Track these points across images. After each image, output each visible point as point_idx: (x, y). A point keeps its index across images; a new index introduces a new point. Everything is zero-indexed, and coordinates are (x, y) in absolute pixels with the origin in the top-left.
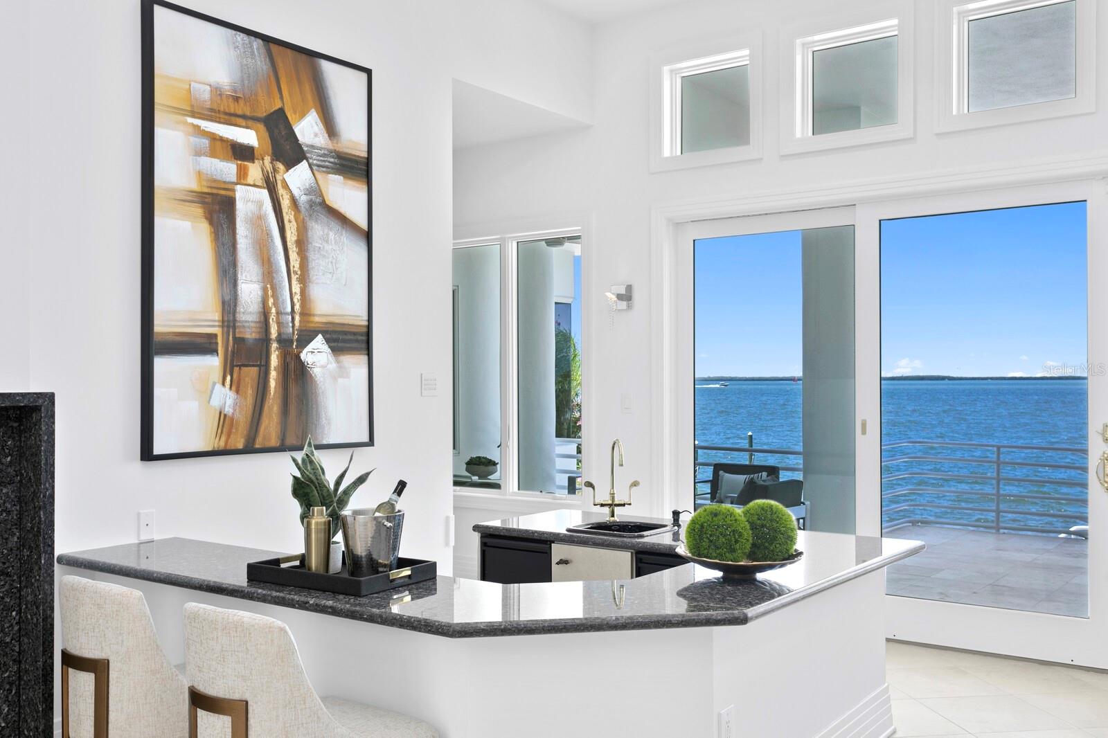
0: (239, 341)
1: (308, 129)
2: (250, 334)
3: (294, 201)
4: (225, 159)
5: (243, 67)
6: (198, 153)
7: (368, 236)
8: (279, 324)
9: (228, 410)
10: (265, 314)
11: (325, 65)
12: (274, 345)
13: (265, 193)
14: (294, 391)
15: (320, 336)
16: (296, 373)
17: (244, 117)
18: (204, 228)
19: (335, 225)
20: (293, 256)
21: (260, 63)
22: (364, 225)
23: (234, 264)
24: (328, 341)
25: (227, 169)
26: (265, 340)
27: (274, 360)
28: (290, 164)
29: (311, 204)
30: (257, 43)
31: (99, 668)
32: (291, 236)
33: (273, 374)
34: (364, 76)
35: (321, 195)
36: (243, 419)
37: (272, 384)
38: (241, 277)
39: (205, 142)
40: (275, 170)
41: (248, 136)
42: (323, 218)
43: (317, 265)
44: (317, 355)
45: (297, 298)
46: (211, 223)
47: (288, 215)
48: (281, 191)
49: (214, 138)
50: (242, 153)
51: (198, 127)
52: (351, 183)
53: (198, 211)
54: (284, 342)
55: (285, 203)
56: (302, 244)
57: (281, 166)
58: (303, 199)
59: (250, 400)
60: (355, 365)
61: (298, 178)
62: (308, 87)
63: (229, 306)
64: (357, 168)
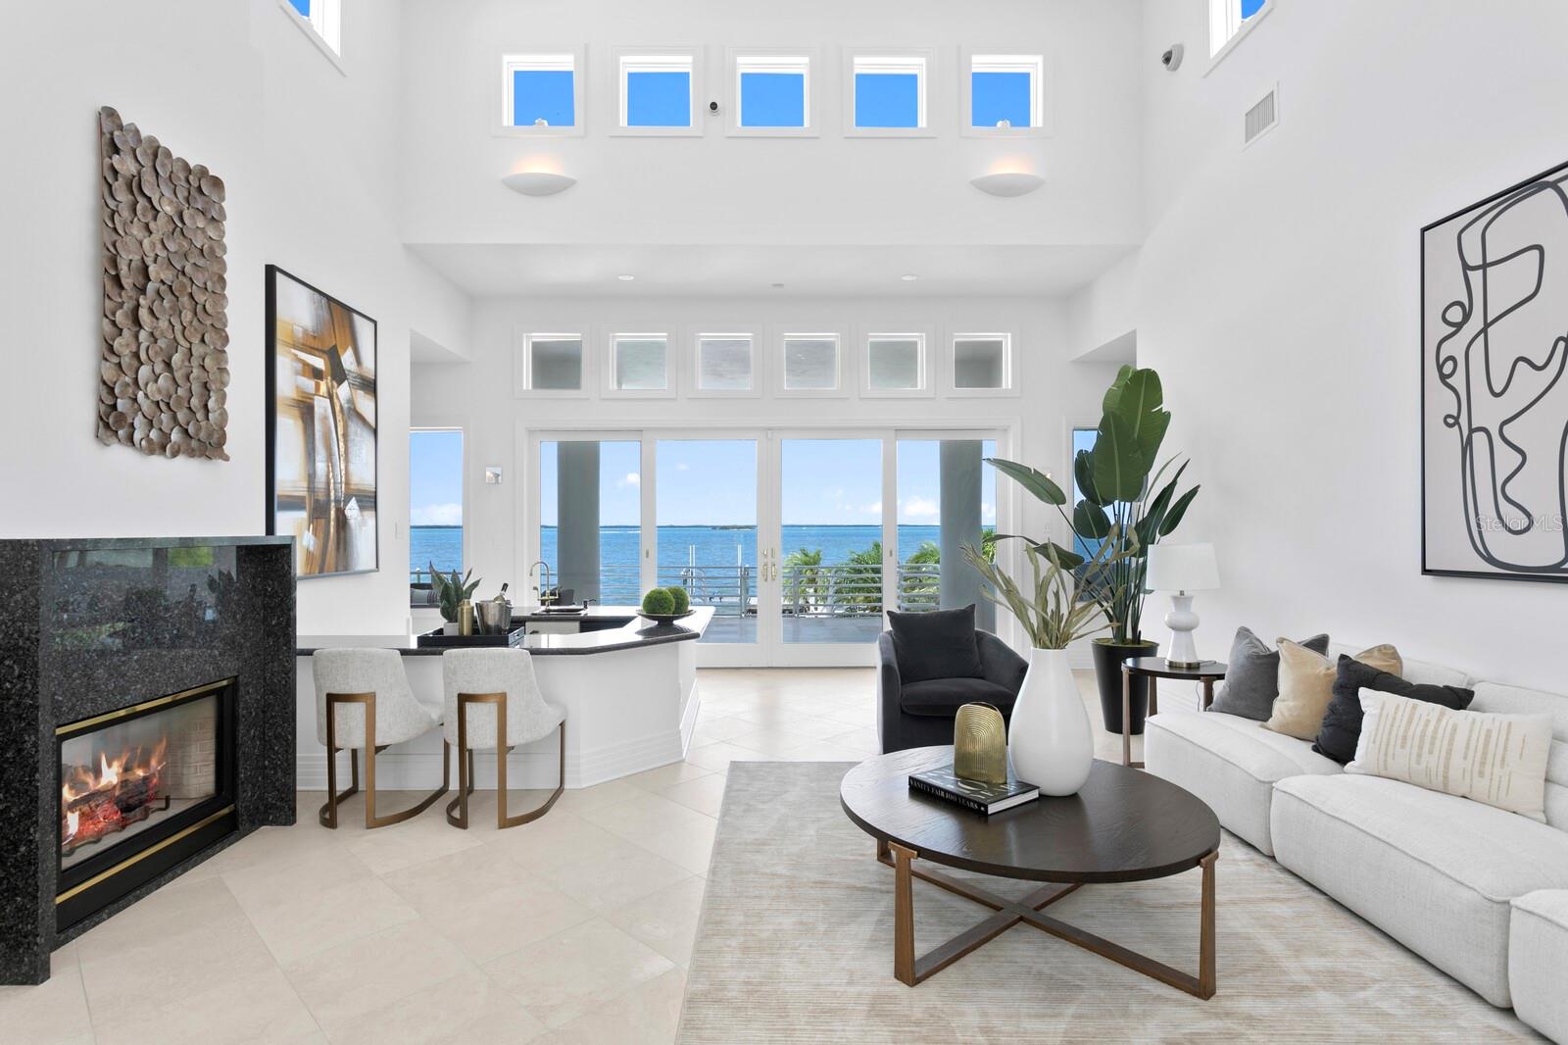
0: (317, 501)
1: (347, 359)
2: (322, 497)
3: (341, 407)
4: (309, 378)
5: (318, 316)
6: (297, 373)
7: (375, 432)
8: (335, 490)
9: (311, 548)
10: (328, 483)
11: (356, 317)
12: (333, 504)
13: (328, 400)
14: (342, 534)
15: (354, 498)
16: (342, 522)
17: (317, 350)
18: (300, 423)
19: (360, 424)
20: (341, 444)
21: (326, 314)
22: (373, 424)
23: (314, 449)
24: (358, 501)
25: (309, 384)
26: (329, 501)
27: (333, 513)
28: (340, 383)
29: (349, 409)
30: (324, 300)
31: (369, 699)
32: (340, 432)
33: (332, 523)
34: (373, 325)
35: (353, 403)
36: (318, 553)
37: (332, 530)
38: (317, 458)
39: (300, 366)
40: (333, 387)
41: (319, 363)
42: (355, 419)
43: (353, 450)
44: (352, 510)
45: (343, 472)
46: (303, 421)
47: (339, 418)
48: (336, 401)
49: (305, 364)
50: (317, 374)
51: (296, 356)
52: (367, 396)
53: (296, 412)
54: (337, 501)
55: (338, 408)
56: (345, 435)
57: (335, 384)
58: (346, 406)
59: (322, 540)
60: (369, 515)
61: (343, 391)
62: (347, 330)
63: (311, 477)
64: (370, 386)
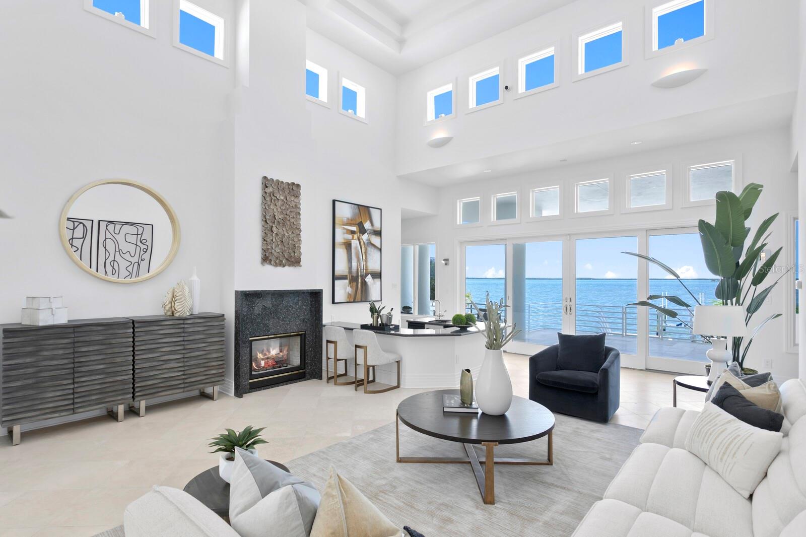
0: (352, 276)
1: (367, 225)
2: (354, 275)
3: (364, 243)
4: (350, 234)
5: (353, 212)
6: (344, 234)
7: (380, 250)
8: (361, 272)
9: (350, 292)
10: (358, 270)
11: (371, 209)
12: (360, 277)
13: (358, 241)
14: (364, 288)
15: (370, 275)
16: (364, 284)
17: (353, 224)
18: (345, 250)
19: (373, 248)
20: (364, 256)
21: (357, 211)
22: (380, 247)
23: (351, 259)
24: (372, 276)
25: (350, 237)
26: (358, 276)
27: (360, 281)
28: (363, 234)
29: (368, 243)
30: (356, 206)
31: (334, 343)
32: (363, 251)
33: (359, 284)
34: (380, 211)
35: (370, 240)
36: (353, 295)
37: (359, 286)
38: (353, 261)
39: (345, 231)
40: (360, 236)
41: (354, 228)
42: (370, 246)
43: (369, 257)
44: (369, 279)
45: (365, 266)
46: (346, 249)
47: (363, 246)
48: (361, 240)
49: (347, 230)
50: (353, 232)
51: (344, 228)
52: (377, 237)
53: (344, 247)
54: (362, 276)
55: (362, 243)
56: (366, 253)
57: (361, 235)
58: (366, 242)
59: (354, 290)
60: (378, 281)
61: (365, 237)
62: (367, 215)
63: (350, 268)
64: (378, 233)
